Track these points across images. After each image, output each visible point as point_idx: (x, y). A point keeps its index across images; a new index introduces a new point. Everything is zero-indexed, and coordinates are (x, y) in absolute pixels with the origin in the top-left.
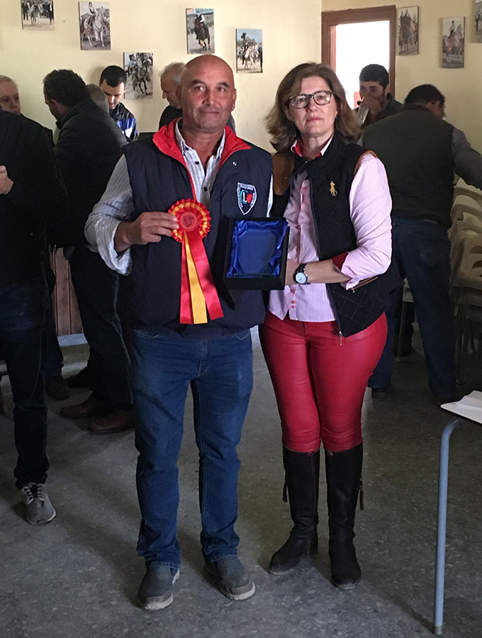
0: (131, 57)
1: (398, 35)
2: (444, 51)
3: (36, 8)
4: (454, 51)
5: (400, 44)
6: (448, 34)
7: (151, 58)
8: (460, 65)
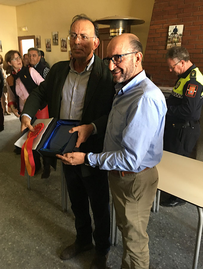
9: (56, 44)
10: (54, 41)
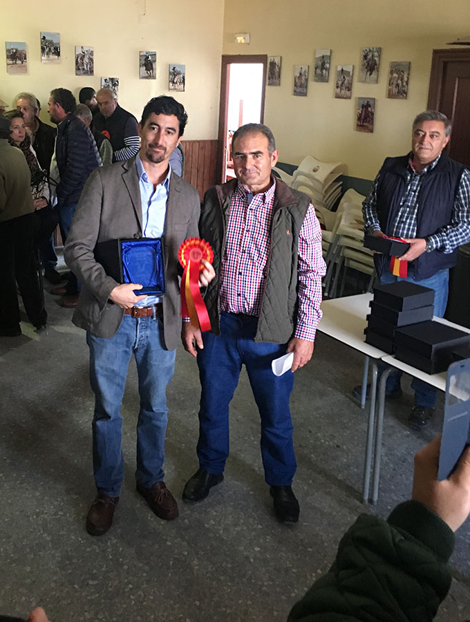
0: (106, 80)
1: (268, 73)
2: (295, 85)
3: (50, 49)
4: (301, 86)
5: (269, 79)
6: (298, 75)
7: (117, 81)
8: (305, 94)
9: (322, 78)
10: (319, 71)
